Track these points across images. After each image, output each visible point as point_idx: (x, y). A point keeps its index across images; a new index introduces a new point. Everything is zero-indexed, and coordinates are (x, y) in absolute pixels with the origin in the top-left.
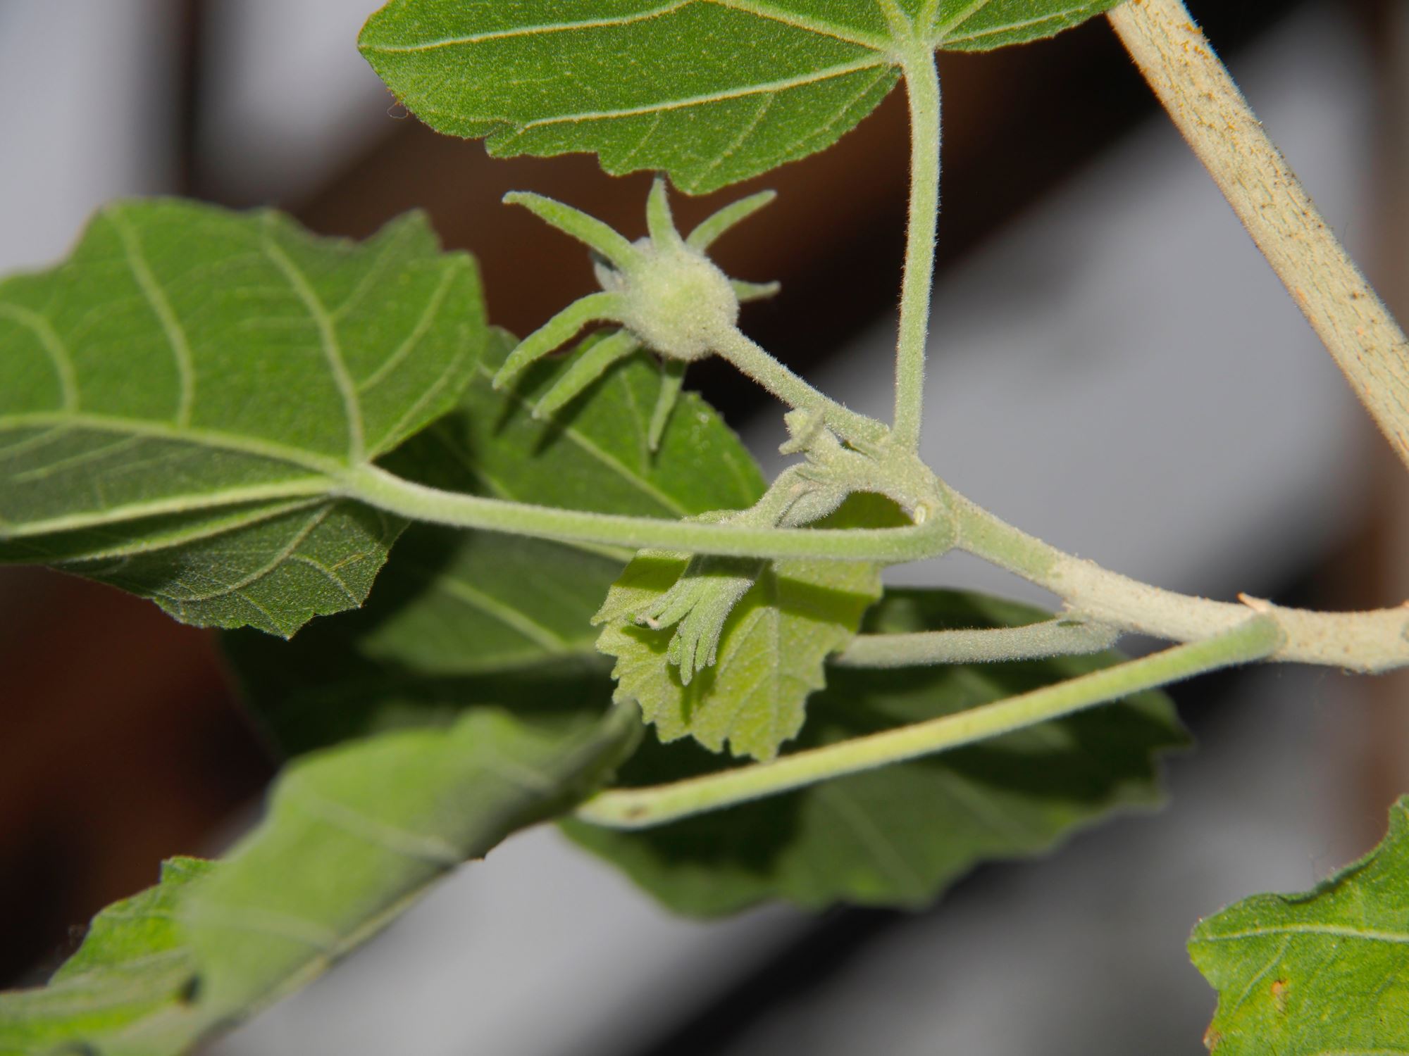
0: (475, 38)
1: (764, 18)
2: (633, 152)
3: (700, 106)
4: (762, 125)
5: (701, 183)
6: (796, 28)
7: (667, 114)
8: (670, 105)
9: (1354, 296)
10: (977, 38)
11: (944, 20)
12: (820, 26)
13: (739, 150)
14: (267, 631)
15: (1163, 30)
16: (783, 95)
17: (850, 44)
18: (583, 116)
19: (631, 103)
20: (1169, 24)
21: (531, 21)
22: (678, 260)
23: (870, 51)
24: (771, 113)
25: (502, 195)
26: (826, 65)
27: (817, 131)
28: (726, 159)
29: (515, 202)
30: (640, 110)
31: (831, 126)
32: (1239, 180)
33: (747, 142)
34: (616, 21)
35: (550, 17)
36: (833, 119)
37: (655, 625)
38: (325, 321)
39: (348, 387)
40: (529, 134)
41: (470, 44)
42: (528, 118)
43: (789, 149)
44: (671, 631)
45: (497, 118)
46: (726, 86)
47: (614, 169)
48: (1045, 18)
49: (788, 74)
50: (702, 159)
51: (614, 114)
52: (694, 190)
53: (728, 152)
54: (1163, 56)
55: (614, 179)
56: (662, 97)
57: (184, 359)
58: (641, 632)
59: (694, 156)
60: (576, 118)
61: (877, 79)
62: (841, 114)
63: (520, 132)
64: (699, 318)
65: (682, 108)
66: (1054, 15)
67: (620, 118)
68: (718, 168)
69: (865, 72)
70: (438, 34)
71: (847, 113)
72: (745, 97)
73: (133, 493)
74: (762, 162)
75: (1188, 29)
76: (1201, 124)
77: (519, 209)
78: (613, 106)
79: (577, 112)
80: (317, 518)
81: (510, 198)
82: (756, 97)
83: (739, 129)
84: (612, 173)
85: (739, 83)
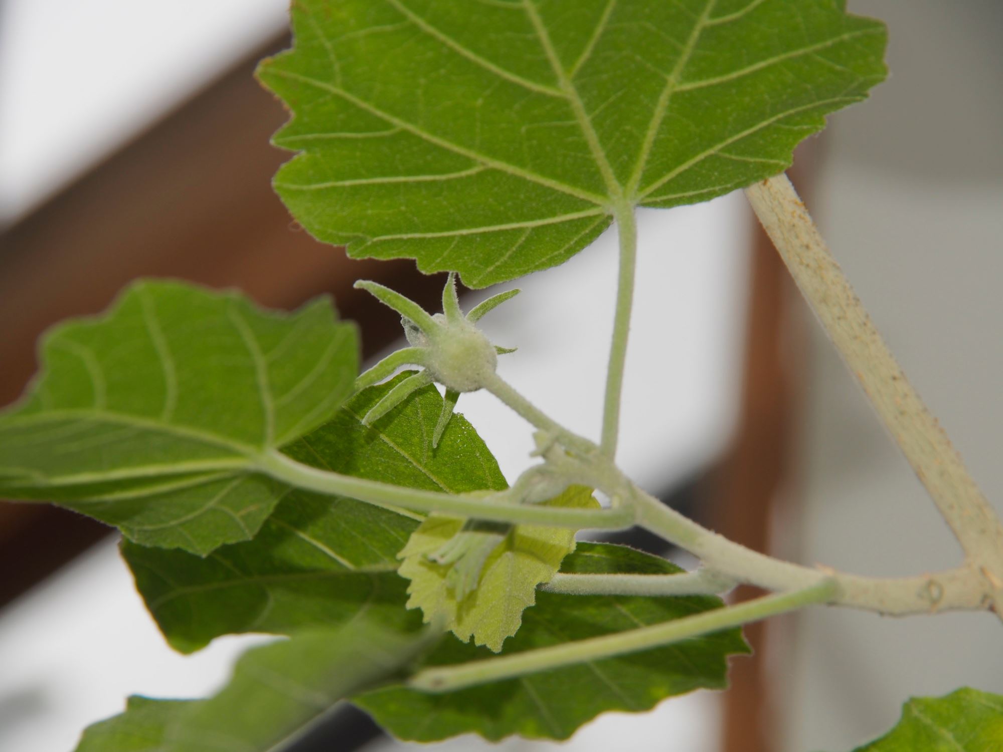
0: (348, 183)
1: (530, 181)
2: (439, 260)
3: (484, 234)
4: (522, 247)
5: (479, 282)
6: (549, 188)
7: (463, 237)
8: (465, 232)
9: (894, 378)
10: (661, 201)
11: (641, 188)
12: (565, 188)
13: (506, 262)
14: (190, 551)
15: (780, 203)
16: (536, 229)
17: (582, 200)
18: (410, 236)
19: (442, 229)
20: (784, 199)
21: (384, 174)
22: (462, 330)
23: (594, 205)
24: (528, 240)
25: (354, 282)
26: (566, 213)
27: (556, 253)
28: (497, 267)
29: (361, 287)
30: (446, 234)
31: (565, 251)
32: (824, 300)
33: (510, 257)
34: (437, 177)
35: (396, 173)
36: (567, 246)
37: (442, 561)
38: (261, 361)
39: (269, 403)
40: (375, 244)
41: (344, 187)
42: (375, 235)
43: (537, 263)
44: (450, 565)
45: (356, 234)
46: (502, 223)
47: (426, 269)
48: (705, 191)
49: (542, 216)
50: (482, 267)
51: (429, 235)
52: (474, 286)
53: (498, 264)
54: (779, 220)
55: (425, 276)
56: (461, 226)
57: (171, 380)
58: (432, 564)
59: (476, 265)
60: (405, 236)
61: (596, 223)
62: (572, 243)
63: (369, 243)
64: (474, 367)
65: (472, 234)
66: (711, 189)
67: (433, 238)
68: (491, 273)
69: (590, 219)
70: (324, 179)
71: (576, 242)
72: (513, 230)
73: (127, 461)
74: (519, 271)
75: (796, 203)
76: (801, 263)
77: (364, 293)
78: (429, 230)
79: (406, 233)
80: (235, 483)
81: (359, 284)
82: (520, 230)
83: (507, 250)
84: (424, 272)
85: (509, 220)
